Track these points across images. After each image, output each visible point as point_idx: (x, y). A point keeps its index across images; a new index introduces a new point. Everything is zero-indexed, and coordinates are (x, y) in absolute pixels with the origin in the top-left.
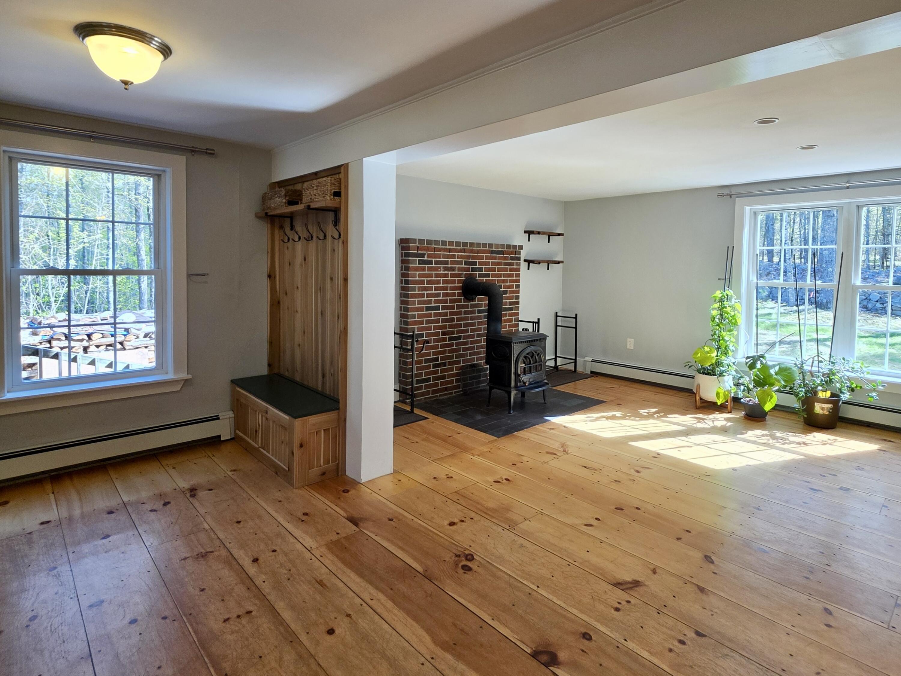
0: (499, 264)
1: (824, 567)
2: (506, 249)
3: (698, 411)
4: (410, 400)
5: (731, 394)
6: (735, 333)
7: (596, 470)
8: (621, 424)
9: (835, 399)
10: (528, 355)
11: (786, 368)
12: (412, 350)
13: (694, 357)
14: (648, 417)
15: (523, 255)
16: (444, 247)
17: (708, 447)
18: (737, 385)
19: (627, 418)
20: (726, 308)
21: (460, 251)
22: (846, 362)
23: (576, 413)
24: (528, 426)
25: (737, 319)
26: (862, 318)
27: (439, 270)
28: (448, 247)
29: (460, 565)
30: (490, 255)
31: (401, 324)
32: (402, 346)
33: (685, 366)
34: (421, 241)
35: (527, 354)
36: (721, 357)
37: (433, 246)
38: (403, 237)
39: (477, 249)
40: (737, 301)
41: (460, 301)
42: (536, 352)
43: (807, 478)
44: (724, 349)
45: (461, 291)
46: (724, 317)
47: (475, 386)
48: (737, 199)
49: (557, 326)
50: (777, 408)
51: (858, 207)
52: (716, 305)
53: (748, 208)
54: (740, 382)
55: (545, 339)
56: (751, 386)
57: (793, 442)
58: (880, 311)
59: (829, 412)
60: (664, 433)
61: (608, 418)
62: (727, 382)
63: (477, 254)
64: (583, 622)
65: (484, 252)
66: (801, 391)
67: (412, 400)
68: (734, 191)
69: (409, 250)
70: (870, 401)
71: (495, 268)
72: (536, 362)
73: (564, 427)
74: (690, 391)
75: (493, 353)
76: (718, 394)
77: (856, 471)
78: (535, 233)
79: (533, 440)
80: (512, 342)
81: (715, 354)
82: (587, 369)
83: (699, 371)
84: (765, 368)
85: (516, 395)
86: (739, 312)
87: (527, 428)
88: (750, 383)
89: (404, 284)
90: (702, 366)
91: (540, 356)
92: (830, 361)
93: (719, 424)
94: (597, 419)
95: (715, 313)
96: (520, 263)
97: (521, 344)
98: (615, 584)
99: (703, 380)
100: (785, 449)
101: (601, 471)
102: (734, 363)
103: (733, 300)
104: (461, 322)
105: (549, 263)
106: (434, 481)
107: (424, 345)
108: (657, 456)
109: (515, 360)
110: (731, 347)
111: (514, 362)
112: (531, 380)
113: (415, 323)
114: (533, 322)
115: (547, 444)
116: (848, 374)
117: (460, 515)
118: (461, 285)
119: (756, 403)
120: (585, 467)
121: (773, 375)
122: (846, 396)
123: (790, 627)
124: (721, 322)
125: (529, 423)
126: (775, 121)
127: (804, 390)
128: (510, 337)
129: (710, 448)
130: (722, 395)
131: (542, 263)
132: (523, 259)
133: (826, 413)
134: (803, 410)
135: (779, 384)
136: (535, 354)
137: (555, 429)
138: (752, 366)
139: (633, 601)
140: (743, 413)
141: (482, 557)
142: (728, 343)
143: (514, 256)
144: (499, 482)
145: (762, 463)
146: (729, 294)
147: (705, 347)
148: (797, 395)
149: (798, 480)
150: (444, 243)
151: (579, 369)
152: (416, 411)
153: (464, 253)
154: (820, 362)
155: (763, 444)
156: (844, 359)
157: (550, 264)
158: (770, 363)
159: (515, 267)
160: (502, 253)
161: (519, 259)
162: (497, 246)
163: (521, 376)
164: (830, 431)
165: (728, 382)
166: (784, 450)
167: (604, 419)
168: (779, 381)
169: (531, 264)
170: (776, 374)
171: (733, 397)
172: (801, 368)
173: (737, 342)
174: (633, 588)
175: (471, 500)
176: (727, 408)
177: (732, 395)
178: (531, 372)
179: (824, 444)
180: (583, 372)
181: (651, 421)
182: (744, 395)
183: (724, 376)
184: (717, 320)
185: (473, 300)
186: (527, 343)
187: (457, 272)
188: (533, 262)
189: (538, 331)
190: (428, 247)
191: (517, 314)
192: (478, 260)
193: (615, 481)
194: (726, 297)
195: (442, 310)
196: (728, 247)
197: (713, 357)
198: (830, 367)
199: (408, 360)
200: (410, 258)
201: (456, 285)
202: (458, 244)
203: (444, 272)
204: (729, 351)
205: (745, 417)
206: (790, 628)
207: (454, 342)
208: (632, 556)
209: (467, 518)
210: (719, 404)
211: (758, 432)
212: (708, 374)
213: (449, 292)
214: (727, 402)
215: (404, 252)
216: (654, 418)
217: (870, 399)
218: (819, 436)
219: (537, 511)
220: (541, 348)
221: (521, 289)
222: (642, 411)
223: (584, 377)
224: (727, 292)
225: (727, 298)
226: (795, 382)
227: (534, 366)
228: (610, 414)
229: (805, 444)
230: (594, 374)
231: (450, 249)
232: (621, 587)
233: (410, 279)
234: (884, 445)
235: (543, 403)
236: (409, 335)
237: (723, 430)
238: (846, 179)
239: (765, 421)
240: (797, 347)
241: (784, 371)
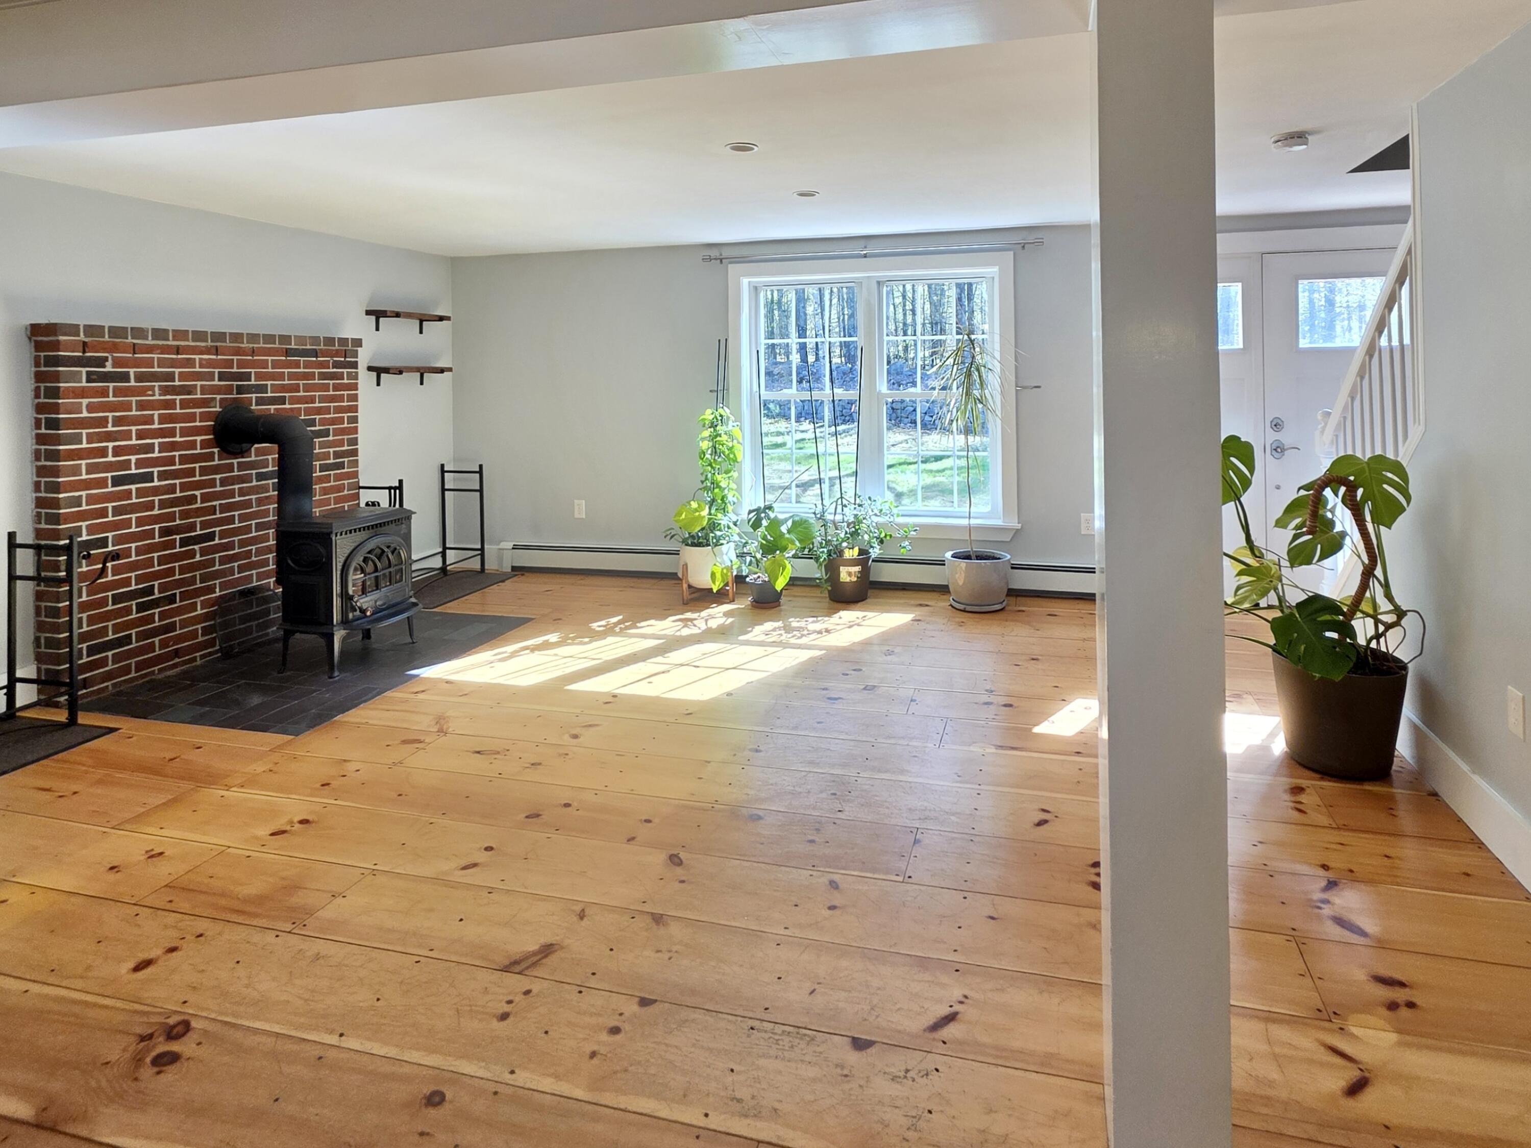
0: (306, 376)
1: (835, 816)
2: (322, 347)
3: (685, 607)
4: (66, 697)
5: (732, 573)
6: (735, 474)
7: (498, 753)
8: (556, 655)
9: (863, 559)
10: (369, 555)
11: (801, 520)
12: (69, 580)
13: (676, 521)
14: (606, 634)
15: (364, 357)
16: (160, 343)
17: (695, 666)
18: (741, 556)
19: (569, 641)
20: (720, 437)
21: (207, 351)
22: (873, 503)
23: (473, 650)
24: (370, 695)
25: (736, 452)
26: (910, 437)
27: (150, 393)
28: (171, 343)
29: (148, 1060)
30: (284, 358)
31: (40, 523)
32: (39, 574)
33: (665, 537)
34: (91, 330)
35: (369, 552)
36: (716, 516)
37: (130, 340)
38: (42, 319)
39: (251, 345)
40: (735, 424)
41: (210, 457)
42: (388, 547)
43: (825, 684)
44: (719, 501)
45: (211, 437)
46: (718, 451)
47: (255, 635)
48: (730, 266)
49: (443, 490)
50: (793, 582)
51: (879, 283)
52: (706, 433)
53: (745, 281)
54: (745, 550)
55: (409, 518)
56: (759, 556)
57: (815, 632)
58: (929, 427)
59: (858, 577)
60: (628, 656)
61: (534, 649)
62: (726, 554)
63: (250, 358)
64: (431, 1072)
65: (269, 352)
66: (823, 552)
67: (70, 696)
68: (726, 253)
69: (59, 351)
70: (903, 553)
71: (299, 384)
72: (390, 566)
73: (447, 682)
74: (673, 576)
75: (290, 562)
76: (713, 575)
77: (885, 658)
78: (389, 314)
79: (375, 722)
80: (331, 532)
81: (707, 511)
82: (504, 565)
83: (685, 542)
84: (775, 524)
85: (344, 640)
86: (739, 443)
87: (365, 701)
88: (757, 551)
89: (46, 429)
90: (689, 533)
91: (399, 552)
92: (855, 504)
93: (713, 624)
94: (513, 655)
95: (705, 445)
96: (357, 373)
97: (358, 533)
98: (506, 967)
99: (692, 555)
100: (801, 645)
101: (507, 753)
102: (735, 524)
103: (730, 423)
104: (214, 503)
105: (423, 372)
106: (112, 877)
107: (104, 563)
108: (613, 699)
109: (339, 567)
110: (730, 498)
111: (339, 573)
112: (378, 603)
113: (82, 516)
114: (390, 488)
115: (405, 726)
116: (876, 519)
117: (170, 937)
118: (213, 423)
119: (765, 581)
120: (478, 752)
121: (784, 534)
122: (875, 552)
123: (783, 932)
124: (714, 459)
125: (374, 689)
126: (753, 149)
127: (825, 550)
128: (327, 524)
129: (698, 667)
130: (718, 576)
131: (406, 372)
132: (366, 366)
133: (854, 579)
134: (826, 581)
135: (793, 547)
136: (386, 550)
137: (428, 690)
138: (756, 525)
139: (536, 987)
140: (750, 599)
141: (213, 1016)
142: (726, 491)
143: (343, 359)
144: (284, 832)
145: (769, 673)
146: (723, 413)
147: (692, 503)
148: (817, 559)
149: (814, 689)
150: (159, 333)
151: (490, 565)
152: (84, 719)
153: (217, 354)
154: (844, 506)
155: (773, 644)
156: (870, 498)
157: (425, 375)
158: (781, 517)
159: (345, 381)
160: (315, 353)
161: (355, 365)
162: (301, 339)
163: (355, 599)
164: (860, 604)
165: (729, 554)
166: (799, 647)
167: (528, 651)
168: (793, 542)
169: (383, 375)
170: (789, 532)
171: (736, 576)
172: (822, 518)
173: (739, 490)
174: (540, 962)
175: (201, 892)
176: (728, 595)
177: (735, 573)
178: (377, 587)
179: (850, 627)
180: (498, 570)
181: (610, 640)
182: (750, 570)
183: (722, 544)
184: (708, 456)
185: (242, 453)
186: (367, 531)
187: (199, 396)
188: (387, 370)
189: (401, 504)
190: (115, 344)
191: (355, 475)
192: (253, 370)
193: (532, 764)
194: (719, 418)
195: (159, 480)
196: (719, 341)
197: (704, 517)
198: (855, 512)
199: (61, 605)
200: (61, 369)
201: (198, 424)
202: (199, 335)
203: (162, 398)
204: (728, 505)
205: (753, 606)
206: (781, 933)
207: (196, 547)
208: (545, 900)
209: (188, 937)
210: (715, 591)
211: (769, 626)
212: (699, 545)
213: (178, 439)
214: (727, 585)
215: (42, 354)
216: (615, 634)
217: (902, 550)
218: (847, 615)
219: (363, 871)
220: (399, 536)
221: (361, 425)
222: (594, 625)
223: (501, 578)
224: (720, 410)
225: (721, 420)
226: (814, 540)
227: (384, 575)
228: (539, 640)
229: (828, 631)
230: (518, 570)
231: (178, 347)
232: (518, 968)
233: (61, 416)
234: (918, 613)
235: (410, 643)
236: (62, 546)
237: (721, 634)
238: (862, 243)
239: (779, 605)
240: (835, 487)
241: (800, 526)
